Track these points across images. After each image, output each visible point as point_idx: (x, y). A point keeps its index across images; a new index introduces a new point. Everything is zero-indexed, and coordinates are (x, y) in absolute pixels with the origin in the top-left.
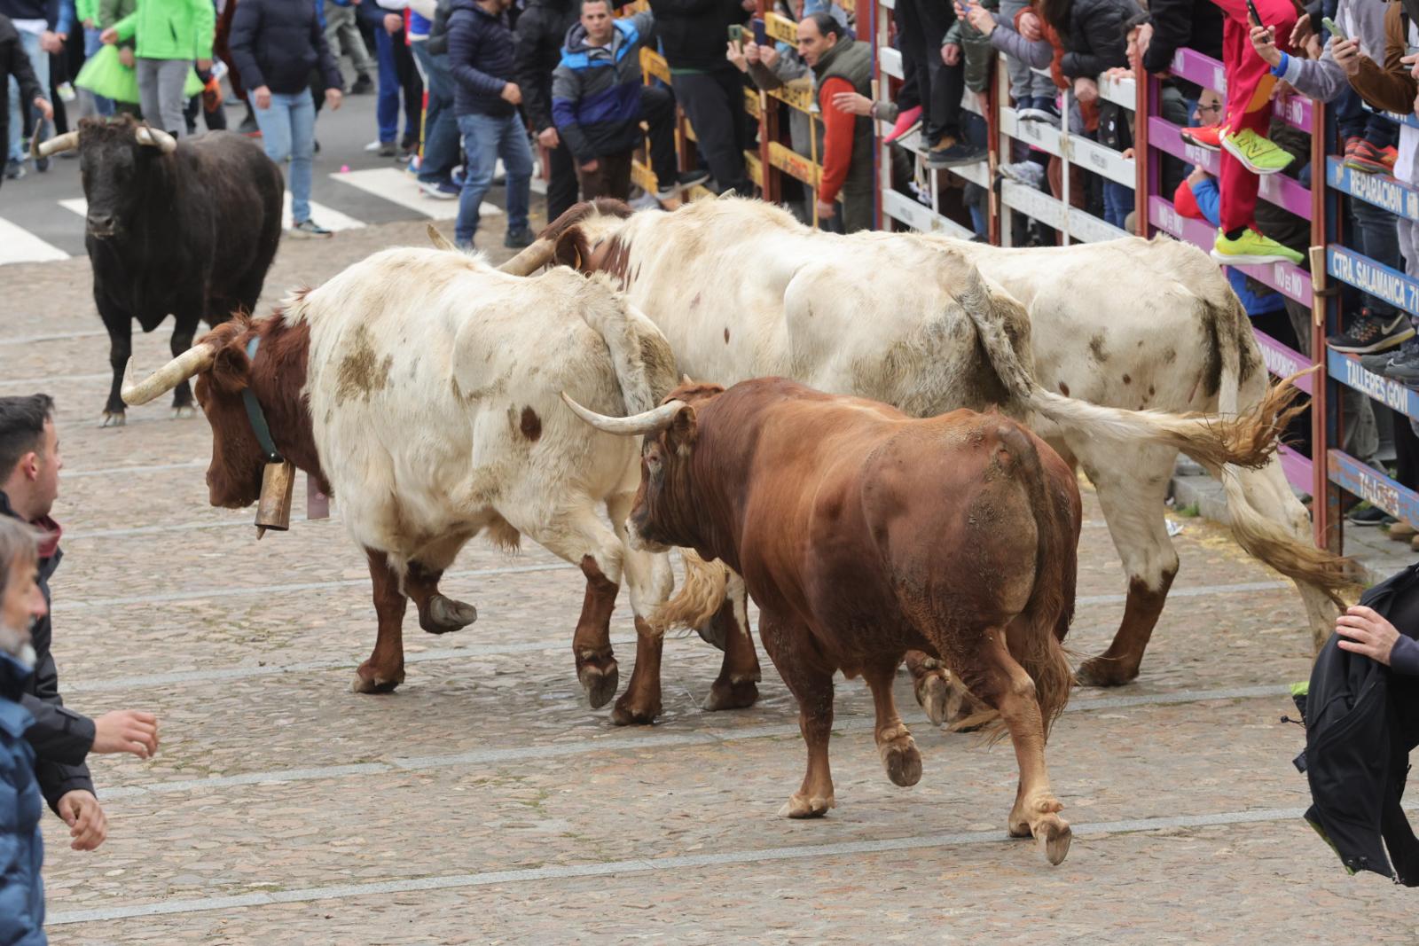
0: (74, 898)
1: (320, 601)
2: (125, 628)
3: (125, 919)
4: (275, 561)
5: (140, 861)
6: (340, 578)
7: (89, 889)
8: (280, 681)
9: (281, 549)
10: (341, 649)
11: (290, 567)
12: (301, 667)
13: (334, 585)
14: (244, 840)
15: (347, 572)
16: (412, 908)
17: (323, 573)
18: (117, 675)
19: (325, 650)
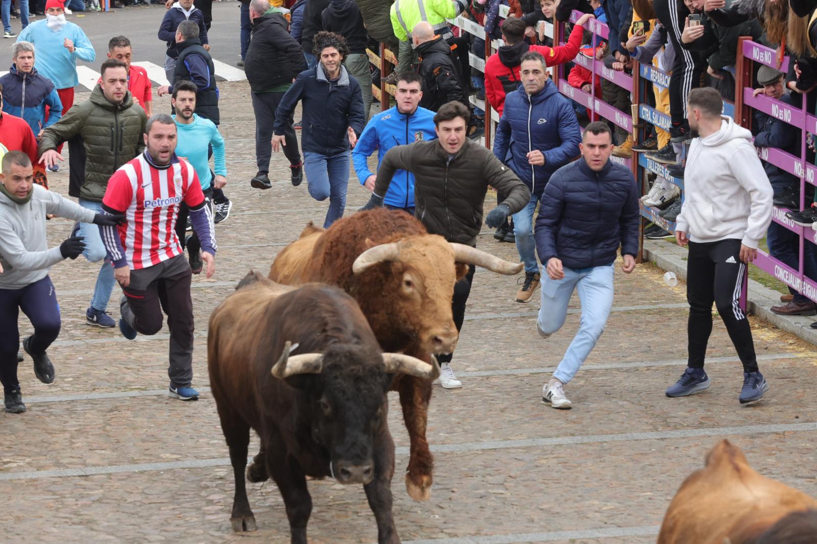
2: (77, 267)
3: (73, 401)
5: (81, 374)
14: (129, 367)
16: (206, 400)
18: (72, 289)
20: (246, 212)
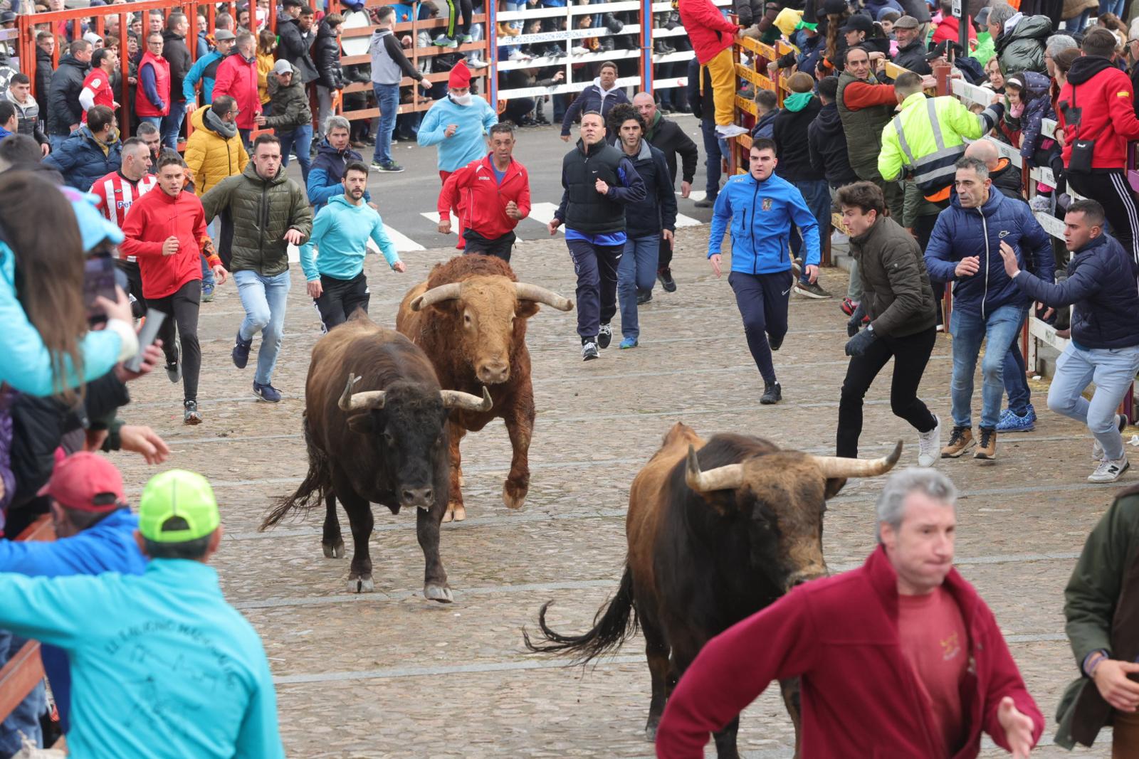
0: (416, 659)
1: (576, 473)
3: (447, 674)
4: (549, 448)
6: (591, 459)
7: (425, 654)
8: (549, 525)
9: (554, 439)
10: (589, 505)
11: (558, 451)
12: (564, 516)
13: (586, 465)
15: (596, 456)
16: (631, 674)
17: (579, 456)
19: (579, 506)
20: (685, 411)
